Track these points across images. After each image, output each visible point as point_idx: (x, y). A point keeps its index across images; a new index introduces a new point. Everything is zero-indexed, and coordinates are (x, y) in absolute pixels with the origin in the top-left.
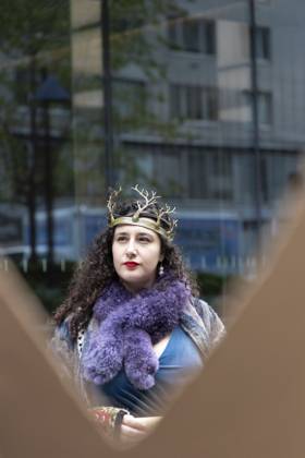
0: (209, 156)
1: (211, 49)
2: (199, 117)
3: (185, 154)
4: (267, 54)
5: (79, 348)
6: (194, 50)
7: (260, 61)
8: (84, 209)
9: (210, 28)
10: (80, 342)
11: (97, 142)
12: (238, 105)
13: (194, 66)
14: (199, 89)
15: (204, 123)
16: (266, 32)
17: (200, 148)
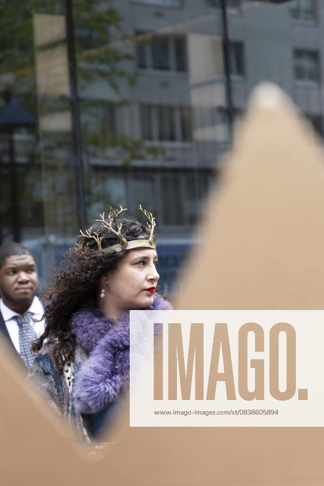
0: (183, 179)
1: (182, 66)
2: (172, 138)
3: (158, 177)
4: (241, 70)
5: (67, 381)
6: (163, 67)
7: (235, 78)
8: (52, 239)
9: (180, 44)
10: (67, 375)
11: (67, 167)
12: (213, 123)
13: (165, 85)
14: (171, 109)
15: (178, 144)
16: (239, 47)
17: (175, 170)
